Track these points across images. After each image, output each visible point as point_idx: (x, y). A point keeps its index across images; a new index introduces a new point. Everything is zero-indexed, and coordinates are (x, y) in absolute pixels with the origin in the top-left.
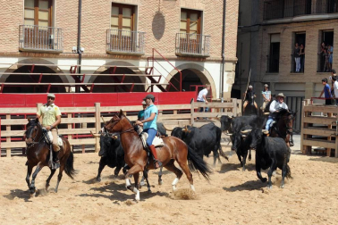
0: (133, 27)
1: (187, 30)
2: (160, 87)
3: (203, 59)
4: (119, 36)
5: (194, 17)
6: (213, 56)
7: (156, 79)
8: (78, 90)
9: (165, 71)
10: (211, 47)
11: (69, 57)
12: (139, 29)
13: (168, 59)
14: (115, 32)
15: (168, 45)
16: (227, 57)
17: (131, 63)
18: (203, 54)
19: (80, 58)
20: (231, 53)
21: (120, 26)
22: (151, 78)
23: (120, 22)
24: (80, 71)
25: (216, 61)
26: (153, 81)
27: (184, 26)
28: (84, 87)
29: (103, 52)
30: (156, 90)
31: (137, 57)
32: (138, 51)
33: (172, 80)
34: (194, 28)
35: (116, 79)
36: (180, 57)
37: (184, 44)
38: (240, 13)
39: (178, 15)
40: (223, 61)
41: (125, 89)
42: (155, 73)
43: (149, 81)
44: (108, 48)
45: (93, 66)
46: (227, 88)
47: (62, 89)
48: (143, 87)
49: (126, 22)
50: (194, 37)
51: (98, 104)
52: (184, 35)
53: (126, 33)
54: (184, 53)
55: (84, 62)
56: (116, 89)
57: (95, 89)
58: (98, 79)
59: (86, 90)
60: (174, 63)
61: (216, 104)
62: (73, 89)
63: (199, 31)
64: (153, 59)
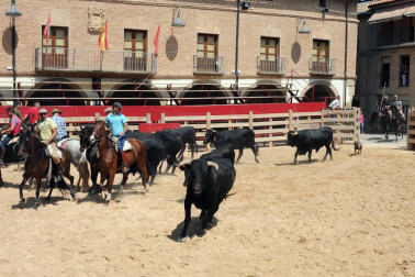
0: (277, 54)
1: (318, 55)
2: (297, 99)
3: (330, 77)
4: (267, 61)
5: (323, 45)
6: (338, 75)
7: (295, 93)
8: (236, 102)
9: (301, 87)
10: (336, 68)
11: (229, 78)
12: (281, 55)
13: (304, 78)
14: (263, 58)
15: (304, 67)
16: (348, 75)
17: (275, 81)
18: (330, 73)
19: (237, 78)
20: (352, 72)
21: (267, 54)
22: (290, 92)
23: (267, 51)
24: (237, 88)
25: (340, 78)
26: (292, 94)
27: (315, 52)
28: (241, 100)
29: (255, 74)
30: (295, 101)
31: (280, 77)
32: (280, 72)
33: (306, 94)
34: (323, 53)
35: (264, 94)
36: (313, 76)
37: (316, 66)
38: (358, 42)
39: (311, 44)
40: (345, 79)
41: (271, 101)
42: (293, 88)
43: (289, 95)
44: (258, 70)
45: (247, 84)
46: (349, 99)
47: (224, 102)
48: (284, 99)
49: (272, 51)
50: (323, 60)
51: (251, 113)
52: (315, 59)
53: (272, 58)
54: (316, 73)
55: (240, 81)
56: (264, 101)
57: (249, 101)
58: (251, 94)
59: (242, 102)
60: (307, 80)
61: (340, 112)
62: (233, 102)
63: (327, 56)
64: (292, 77)
